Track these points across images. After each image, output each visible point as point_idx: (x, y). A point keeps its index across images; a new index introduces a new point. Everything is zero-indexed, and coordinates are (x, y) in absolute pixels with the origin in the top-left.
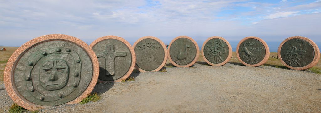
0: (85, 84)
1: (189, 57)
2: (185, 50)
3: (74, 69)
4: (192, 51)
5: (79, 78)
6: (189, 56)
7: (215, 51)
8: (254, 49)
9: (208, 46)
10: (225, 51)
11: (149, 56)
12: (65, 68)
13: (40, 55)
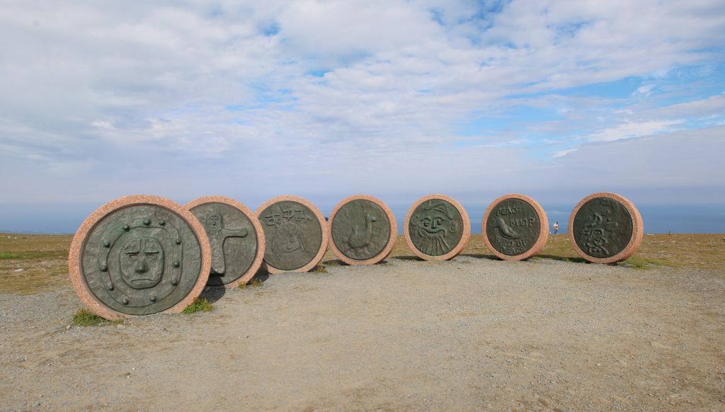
0: (190, 281)
1: (374, 242)
2: (367, 226)
3: (171, 255)
4: (380, 229)
5: (179, 269)
6: (376, 239)
7: (433, 228)
8: (517, 221)
9: (419, 216)
10: (456, 228)
11: (288, 239)
12: (158, 253)
13: (120, 229)
